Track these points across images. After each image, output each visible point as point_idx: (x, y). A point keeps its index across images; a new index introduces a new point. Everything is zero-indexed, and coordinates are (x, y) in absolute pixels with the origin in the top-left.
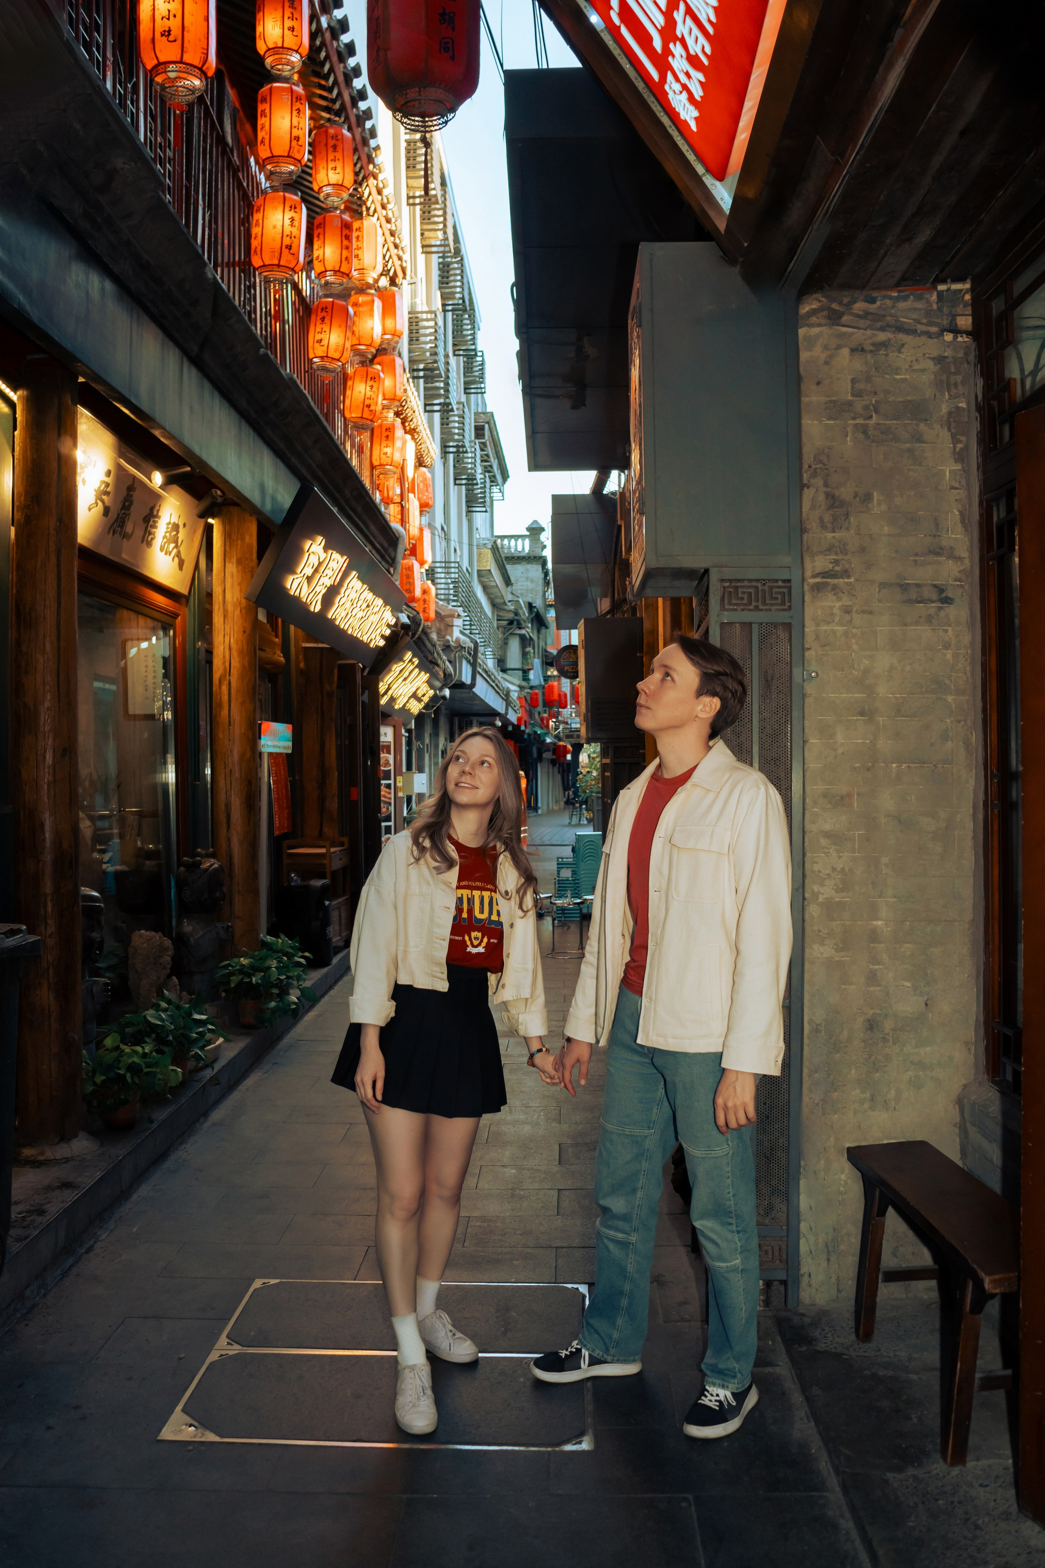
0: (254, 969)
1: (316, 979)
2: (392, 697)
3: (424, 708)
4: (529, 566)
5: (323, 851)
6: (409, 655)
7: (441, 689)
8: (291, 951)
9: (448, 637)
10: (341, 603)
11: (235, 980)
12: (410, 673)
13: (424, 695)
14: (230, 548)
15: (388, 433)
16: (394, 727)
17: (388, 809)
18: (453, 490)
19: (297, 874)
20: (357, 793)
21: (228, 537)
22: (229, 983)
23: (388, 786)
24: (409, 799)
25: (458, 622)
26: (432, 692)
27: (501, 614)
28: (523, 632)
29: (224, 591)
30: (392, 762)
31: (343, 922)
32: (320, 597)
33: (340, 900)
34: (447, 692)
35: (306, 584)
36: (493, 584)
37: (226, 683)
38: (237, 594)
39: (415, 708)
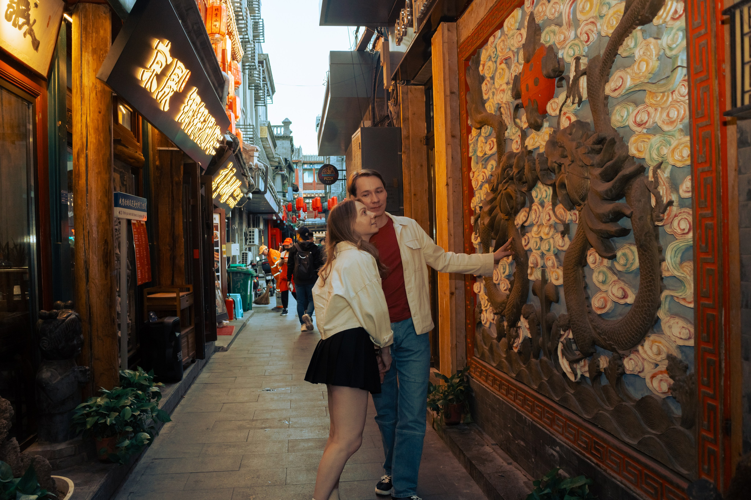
0: (110, 409)
1: (170, 395)
2: (219, 194)
3: (237, 205)
4: (284, 141)
5: (174, 295)
6: (231, 165)
7: (247, 194)
8: (146, 383)
9: (251, 163)
10: (186, 110)
11: (90, 421)
12: (231, 178)
13: (237, 196)
14: (86, 39)
15: (217, 12)
16: (220, 214)
17: (217, 265)
18: (248, 91)
19: (156, 313)
20: (199, 254)
21: (84, 29)
22: (85, 423)
23: (217, 251)
24: (228, 259)
25: (256, 154)
26: (242, 195)
27: (272, 163)
28: (283, 172)
29: (81, 77)
30: (219, 236)
31: (190, 346)
32: (168, 98)
33: (187, 330)
34: (251, 195)
35: (155, 82)
36: (268, 146)
37: (83, 155)
38: (93, 79)
39: (232, 204)
